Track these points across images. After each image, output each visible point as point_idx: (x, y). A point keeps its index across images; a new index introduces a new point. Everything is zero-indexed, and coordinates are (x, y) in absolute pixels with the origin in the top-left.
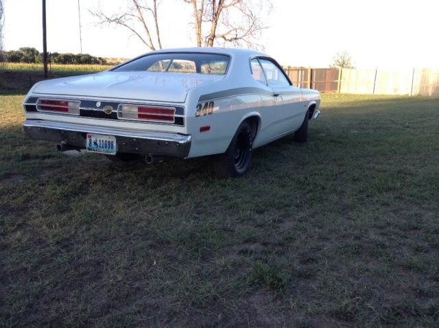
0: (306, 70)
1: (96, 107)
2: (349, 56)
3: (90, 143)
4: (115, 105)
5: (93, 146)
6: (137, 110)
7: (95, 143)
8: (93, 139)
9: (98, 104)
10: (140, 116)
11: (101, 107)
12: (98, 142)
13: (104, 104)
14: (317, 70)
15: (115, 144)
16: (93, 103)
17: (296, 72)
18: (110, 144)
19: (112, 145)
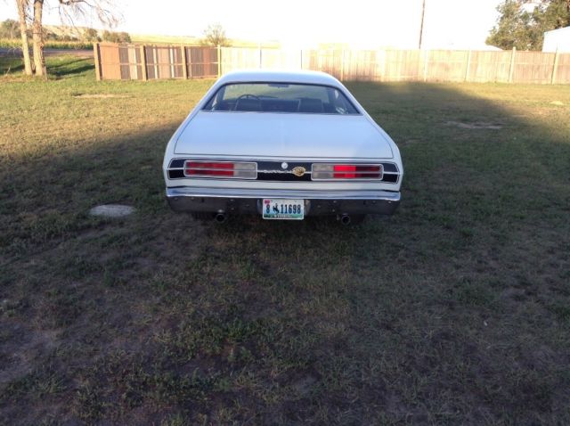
0: (178, 49)
1: (282, 169)
2: (223, 30)
3: (268, 209)
4: (308, 165)
5: (272, 211)
6: (332, 169)
7: (275, 209)
8: (272, 205)
9: (284, 166)
10: (336, 176)
11: (289, 169)
12: (279, 208)
13: (292, 165)
14: (192, 48)
15: (302, 208)
16: (277, 165)
17: (167, 50)
18: (297, 209)
19: (299, 209)
